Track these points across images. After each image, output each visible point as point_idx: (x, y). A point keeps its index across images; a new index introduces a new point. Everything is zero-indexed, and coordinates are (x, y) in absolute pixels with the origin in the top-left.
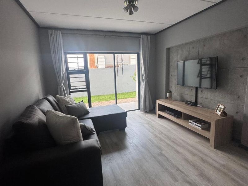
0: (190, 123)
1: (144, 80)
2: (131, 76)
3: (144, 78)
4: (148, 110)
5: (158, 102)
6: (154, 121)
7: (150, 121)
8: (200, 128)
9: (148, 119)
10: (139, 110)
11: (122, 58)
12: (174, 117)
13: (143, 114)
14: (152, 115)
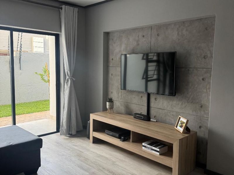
0: (143, 148)
1: (68, 80)
2: (36, 73)
3: (67, 77)
4: (74, 132)
5: (93, 117)
6: (88, 150)
7: (80, 150)
8: (158, 153)
9: (76, 148)
10: (59, 133)
11: (20, 39)
12: (119, 140)
13: (67, 139)
14: (81, 141)
